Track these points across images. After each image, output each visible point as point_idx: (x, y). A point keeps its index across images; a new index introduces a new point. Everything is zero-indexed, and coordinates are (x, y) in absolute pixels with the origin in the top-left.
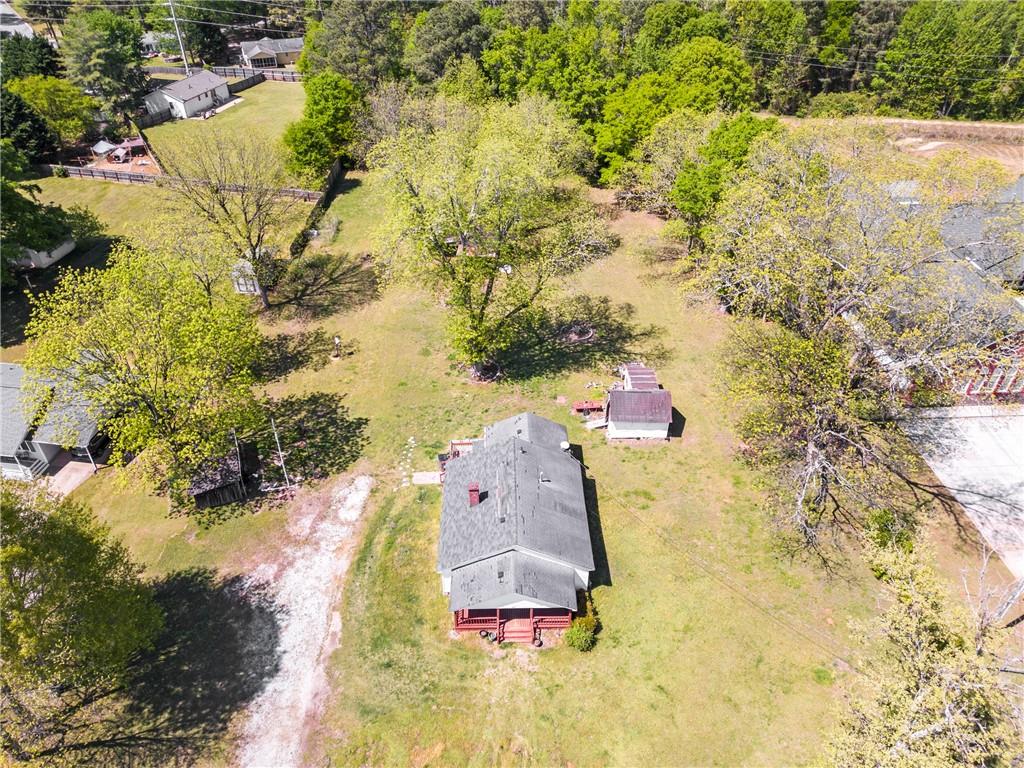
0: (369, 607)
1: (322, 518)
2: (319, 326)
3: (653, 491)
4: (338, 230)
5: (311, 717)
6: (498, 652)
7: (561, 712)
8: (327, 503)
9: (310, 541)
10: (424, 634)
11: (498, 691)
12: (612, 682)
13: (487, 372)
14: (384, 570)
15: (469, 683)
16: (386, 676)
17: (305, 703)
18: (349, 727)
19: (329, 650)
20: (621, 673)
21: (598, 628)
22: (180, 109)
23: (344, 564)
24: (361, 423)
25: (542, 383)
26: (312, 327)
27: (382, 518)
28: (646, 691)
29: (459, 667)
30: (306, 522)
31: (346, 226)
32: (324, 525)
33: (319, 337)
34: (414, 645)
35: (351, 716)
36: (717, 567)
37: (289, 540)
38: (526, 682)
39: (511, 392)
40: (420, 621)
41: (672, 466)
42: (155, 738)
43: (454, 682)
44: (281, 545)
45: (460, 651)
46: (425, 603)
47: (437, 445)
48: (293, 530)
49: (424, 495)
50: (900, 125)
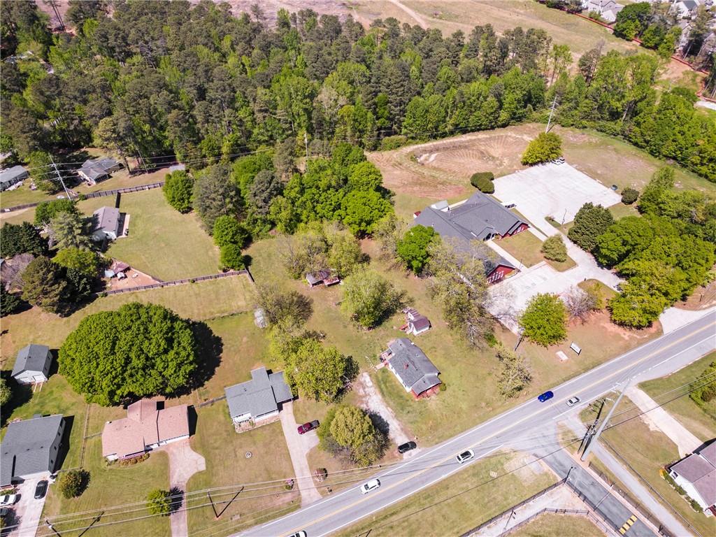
0: (394, 403)
1: (364, 388)
3: (435, 346)
5: (402, 429)
6: (429, 399)
7: (448, 404)
8: (362, 384)
9: (367, 395)
10: (410, 403)
11: (434, 407)
12: (453, 394)
13: (371, 326)
14: (390, 393)
15: (427, 407)
16: (409, 415)
17: (398, 427)
18: (410, 427)
19: (394, 415)
20: (454, 391)
21: (445, 385)
22: (113, 235)
23: (380, 396)
24: (350, 357)
25: (386, 324)
27: (379, 382)
28: (461, 393)
29: (423, 405)
30: (361, 390)
32: (366, 389)
34: (410, 406)
35: (409, 425)
36: (459, 359)
37: (362, 397)
38: (438, 402)
39: (380, 330)
40: (408, 400)
41: (434, 336)
43: (424, 409)
44: (360, 399)
45: (421, 402)
46: (406, 396)
47: (375, 356)
48: (360, 394)
49: (384, 371)
50: (418, 148)
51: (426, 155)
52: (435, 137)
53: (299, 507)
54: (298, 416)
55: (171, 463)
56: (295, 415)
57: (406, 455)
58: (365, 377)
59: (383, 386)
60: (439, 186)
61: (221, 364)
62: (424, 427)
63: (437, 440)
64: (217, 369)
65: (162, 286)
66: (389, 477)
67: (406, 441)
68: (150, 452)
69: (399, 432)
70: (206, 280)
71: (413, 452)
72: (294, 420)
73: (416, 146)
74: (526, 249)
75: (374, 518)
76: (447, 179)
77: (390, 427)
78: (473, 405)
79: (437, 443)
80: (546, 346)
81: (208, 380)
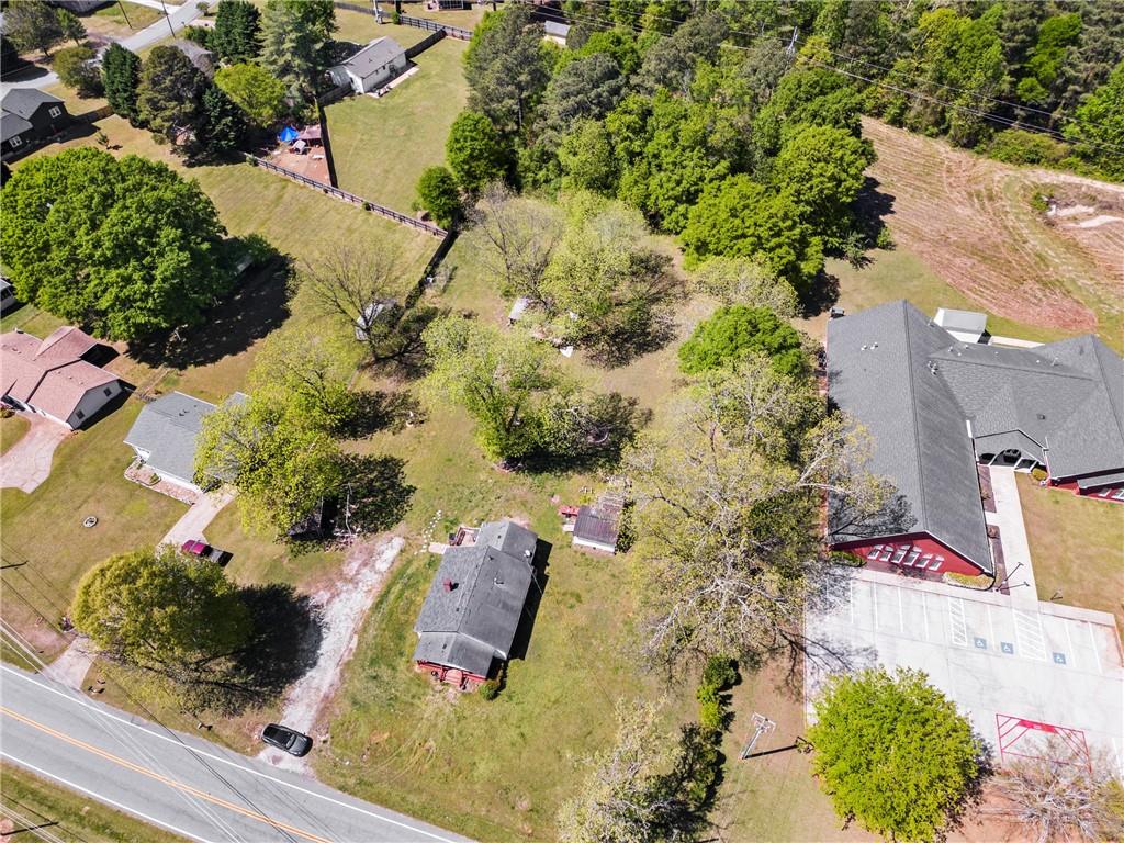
0: (375, 637)
1: (365, 564)
2: (407, 387)
3: (585, 597)
4: (451, 278)
5: (326, 697)
6: (439, 687)
7: (460, 733)
8: (371, 554)
9: (354, 581)
10: (401, 664)
11: (429, 712)
12: (496, 723)
13: (512, 463)
14: (391, 613)
15: (416, 701)
16: (371, 684)
17: (325, 689)
18: (344, 708)
19: (346, 659)
20: (504, 719)
21: (502, 686)
23: (369, 603)
24: (411, 490)
25: (549, 480)
26: (403, 388)
27: (401, 574)
28: (513, 734)
29: (414, 690)
30: (355, 565)
31: (459, 272)
32: (365, 571)
33: (404, 401)
34: (394, 668)
35: (347, 703)
36: (599, 664)
37: (341, 576)
38: (448, 709)
39: (524, 483)
40: (401, 654)
41: (607, 578)
42: (245, 688)
43: (408, 699)
44: (335, 578)
45: (421, 683)
46: (408, 643)
47: (455, 522)
48: (346, 569)
49: (433, 561)
50: (1079, 187)
51: (1084, 209)
53: (36, 669)
54: (221, 522)
55: (20, 445)
56: (218, 516)
57: (271, 751)
58: (388, 548)
59: (397, 589)
60: (1029, 285)
61: (241, 355)
62: (364, 731)
63: (351, 782)
64: (227, 357)
65: (326, 191)
66: (195, 762)
67: (303, 729)
68: (18, 412)
69: (315, 700)
70: (386, 217)
71: (289, 761)
72: (206, 524)
73: (1076, 179)
74: (1092, 551)
75: (87, 808)
76: (1073, 281)
77: (310, 673)
78: (504, 783)
79: (342, 788)
80: (851, 816)
81: (197, 364)
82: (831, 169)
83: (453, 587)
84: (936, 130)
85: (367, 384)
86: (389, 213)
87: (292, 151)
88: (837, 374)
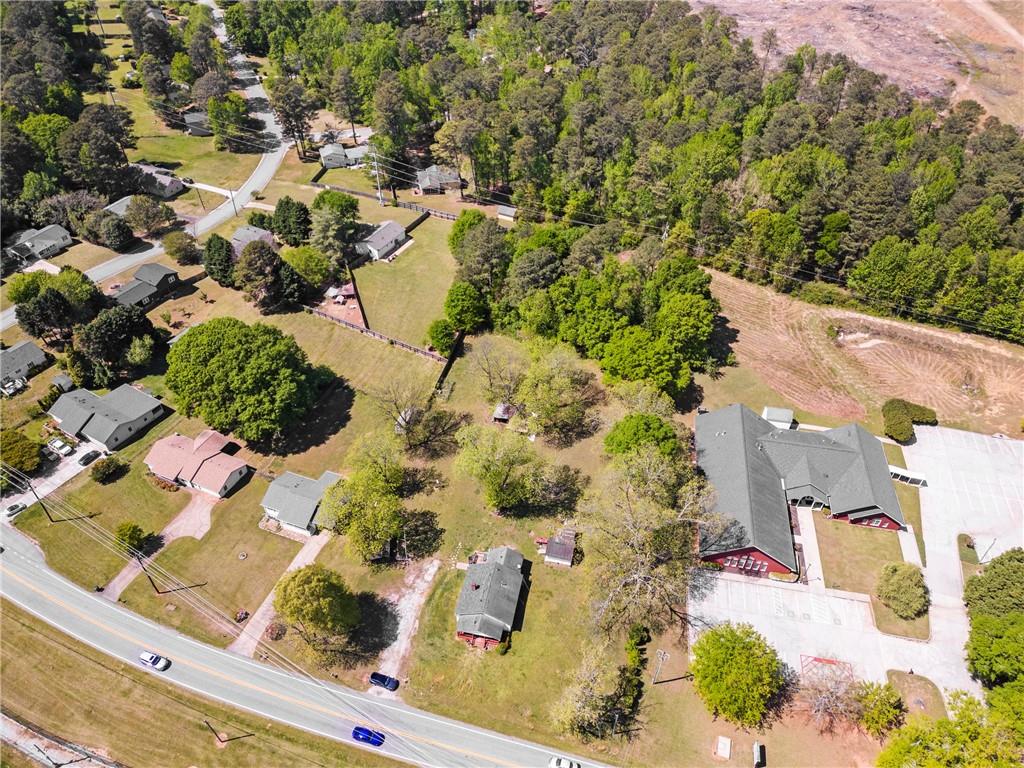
0: (429, 621)
1: (418, 577)
2: (432, 465)
3: (554, 592)
4: (452, 391)
5: (404, 657)
6: (471, 649)
7: (487, 674)
8: (421, 571)
9: (411, 587)
10: (446, 635)
11: (467, 663)
12: (507, 668)
13: (503, 511)
14: (437, 606)
15: (458, 657)
16: (430, 648)
17: (402, 652)
18: (415, 663)
19: (413, 634)
20: (512, 666)
21: (509, 647)
22: (375, 254)
23: (423, 600)
24: (442, 531)
25: (527, 522)
26: (429, 465)
27: (440, 582)
28: (518, 674)
29: (456, 651)
30: (412, 578)
31: (457, 386)
32: (418, 581)
33: (431, 474)
34: (443, 639)
35: (417, 660)
36: (566, 632)
37: (404, 585)
38: (478, 661)
39: (511, 524)
40: (446, 630)
41: (567, 581)
42: (355, 654)
43: (453, 656)
44: (399, 585)
45: (459, 645)
46: (450, 624)
47: (470, 550)
48: (406, 581)
49: (460, 574)
50: (858, 320)
51: (862, 335)
52: (905, 315)
53: (224, 646)
54: (325, 554)
55: (187, 508)
56: (323, 550)
57: (375, 689)
58: (431, 567)
59: (439, 591)
60: (824, 389)
61: (322, 446)
62: (429, 675)
63: (425, 704)
64: (313, 448)
65: (362, 332)
66: (331, 696)
67: (393, 675)
68: (182, 487)
69: (398, 658)
70: (405, 349)
71: (386, 693)
72: (315, 555)
73: (857, 315)
74: (858, 558)
75: (270, 725)
76: (852, 386)
77: (394, 644)
78: (515, 701)
79: (420, 708)
81: (294, 453)
82: (692, 321)
83: (477, 587)
84: (764, 281)
85: (406, 462)
86: (407, 346)
87: (335, 303)
88: (703, 451)
